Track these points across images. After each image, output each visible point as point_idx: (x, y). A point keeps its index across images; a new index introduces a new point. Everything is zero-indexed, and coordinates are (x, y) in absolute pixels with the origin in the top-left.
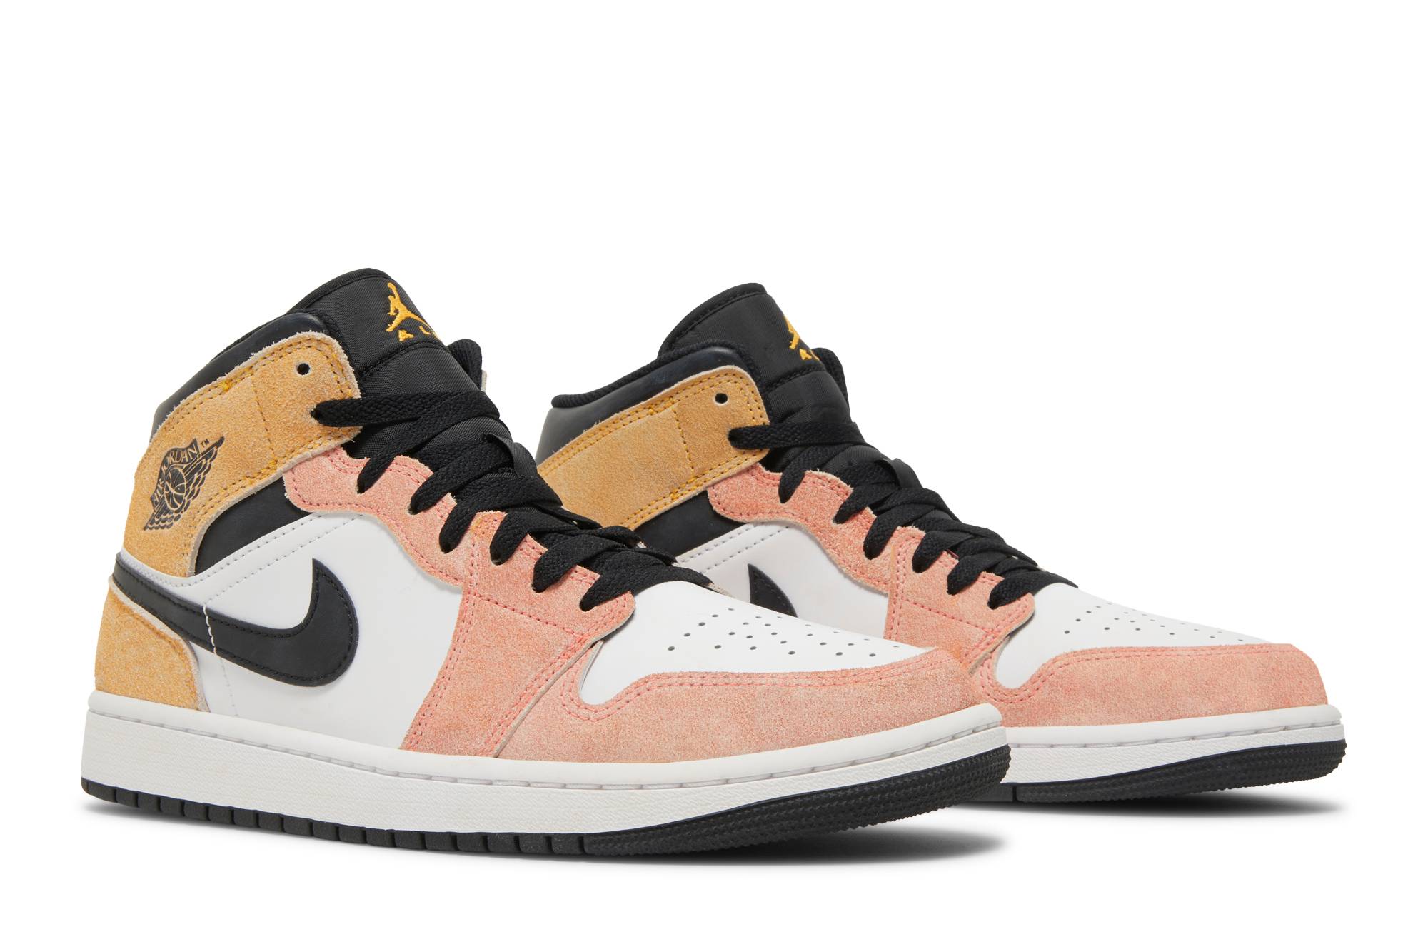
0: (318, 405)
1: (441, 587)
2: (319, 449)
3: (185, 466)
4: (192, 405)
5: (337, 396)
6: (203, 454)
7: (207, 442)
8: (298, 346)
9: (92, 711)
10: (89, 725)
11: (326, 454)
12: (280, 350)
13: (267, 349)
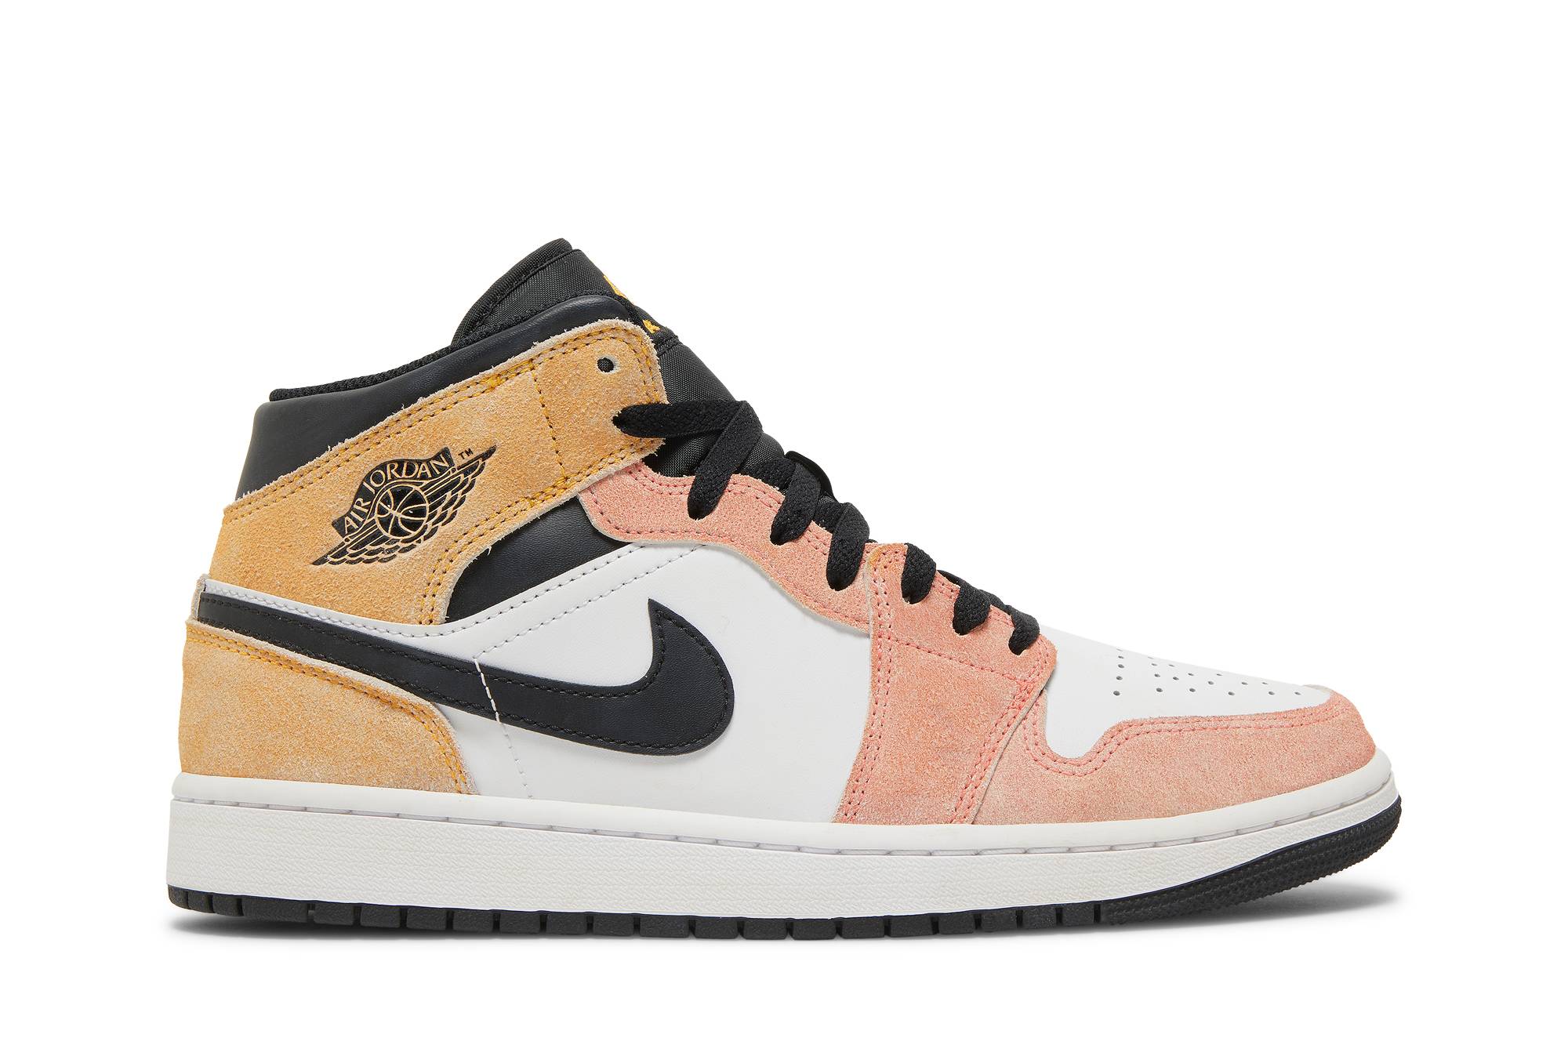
0: (624, 410)
1: (840, 630)
2: (622, 465)
3: (426, 482)
4: (442, 404)
5: (643, 400)
6: (459, 468)
7: (469, 452)
8: (600, 336)
9: (177, 799)
10: (174, 819)
11: (628, 471)
12: (575, 340)
13: (554, 340)
